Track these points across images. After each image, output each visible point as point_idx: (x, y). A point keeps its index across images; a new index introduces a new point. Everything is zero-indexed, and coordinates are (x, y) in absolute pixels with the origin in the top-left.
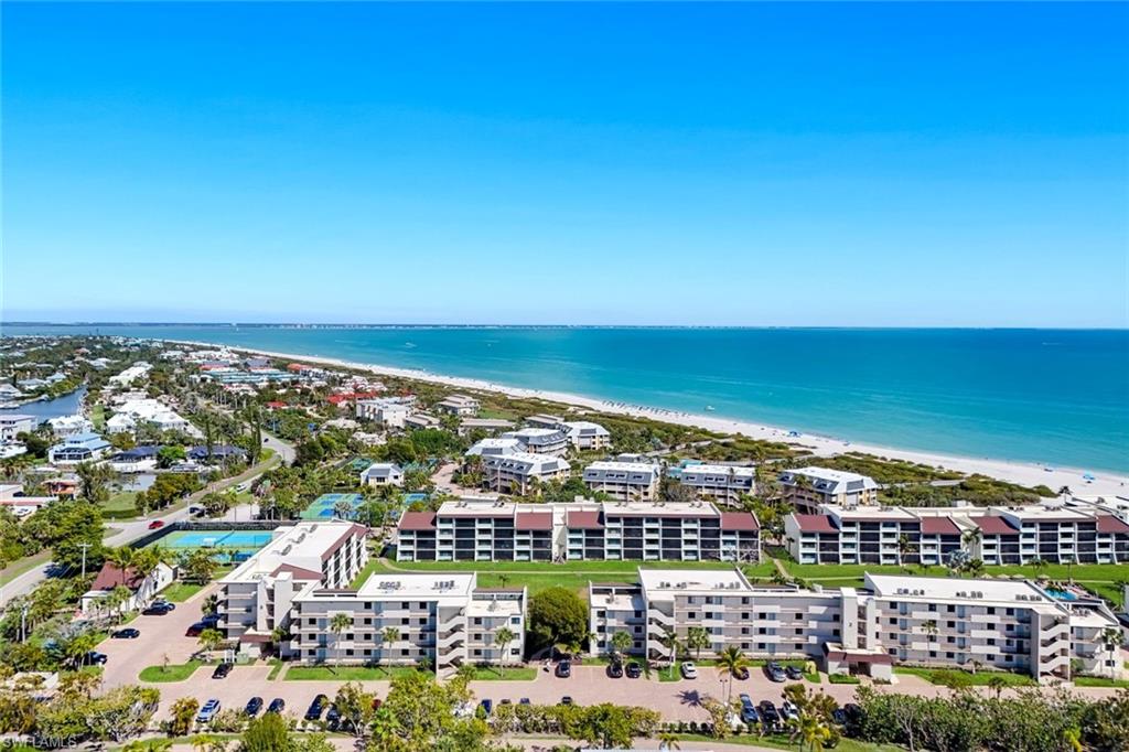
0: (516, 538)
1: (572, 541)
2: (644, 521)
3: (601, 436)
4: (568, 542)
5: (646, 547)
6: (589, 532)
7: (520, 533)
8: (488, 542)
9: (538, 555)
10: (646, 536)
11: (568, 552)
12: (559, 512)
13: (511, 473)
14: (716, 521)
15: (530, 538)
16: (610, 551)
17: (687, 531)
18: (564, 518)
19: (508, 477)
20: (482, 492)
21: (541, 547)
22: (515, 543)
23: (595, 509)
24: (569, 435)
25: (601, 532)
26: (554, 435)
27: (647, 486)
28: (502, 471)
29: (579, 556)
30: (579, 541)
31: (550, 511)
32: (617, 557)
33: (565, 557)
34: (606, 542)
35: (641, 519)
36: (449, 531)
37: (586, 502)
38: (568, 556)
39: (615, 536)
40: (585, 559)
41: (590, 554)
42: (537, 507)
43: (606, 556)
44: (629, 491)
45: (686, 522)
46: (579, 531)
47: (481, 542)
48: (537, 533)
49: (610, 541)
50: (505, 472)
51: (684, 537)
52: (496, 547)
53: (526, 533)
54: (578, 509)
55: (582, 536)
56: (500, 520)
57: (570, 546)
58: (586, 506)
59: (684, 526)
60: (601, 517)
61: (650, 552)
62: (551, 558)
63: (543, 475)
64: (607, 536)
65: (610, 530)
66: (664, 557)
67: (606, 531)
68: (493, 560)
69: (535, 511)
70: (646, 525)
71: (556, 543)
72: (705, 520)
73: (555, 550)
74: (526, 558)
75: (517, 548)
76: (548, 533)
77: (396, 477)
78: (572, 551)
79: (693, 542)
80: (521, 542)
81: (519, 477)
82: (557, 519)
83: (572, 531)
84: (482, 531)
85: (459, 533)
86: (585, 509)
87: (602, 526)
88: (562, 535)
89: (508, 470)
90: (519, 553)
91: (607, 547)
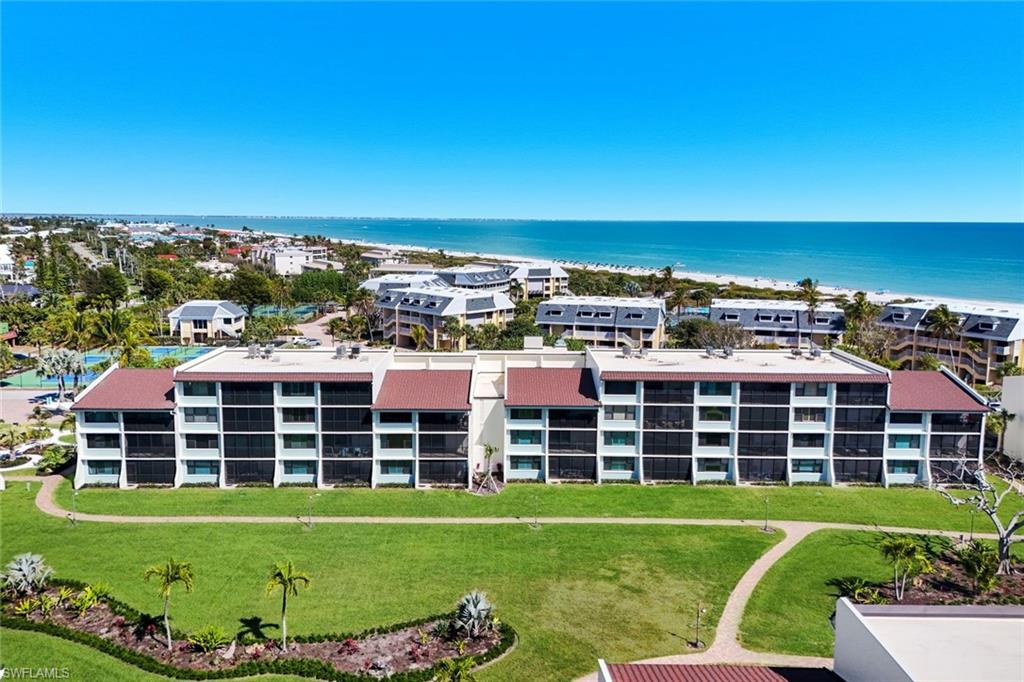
0: (379, 429)
1: (517, 436)
2: (696, 391)
3: (557, 279)
4: (507, 438)
5: (699, 452)
6: (558, 416)
7: (388, 417)
8: (308, 440)
9: (432, 472)
10: (700, 426)
11: (507, 464)
12: (488, 371)
13: (416, 315)
14: (877, 390)
15: (412, 429)
16: (610, 462)
17: (801, 413)
18: (498, 384)
19: (410, 321)
20: (369, 345)
21: (443, 451)
22: (376, 443)
23: (570, 364)
24: (512, 277)
25: (589, 417)
26: (492, 273)
27: (649, 332)
28: (402, 312)
29: (534, 474)
30: (534, 437)
31: (466, 366)
32: (627, 474)
33: (499, 474)
34: (600, 439)
35: (689, 385)
36: (209, 414)
37: (548, 350)
38: (509, 473)
39: (622, 425)
40: (549, 481)
41: (559, 467)
42: (436, 359)
43: (602, 473)
44: (618, 340)
45: (801, 392)
46: (536, 414)
47: (290, 440)
48: (429, 419)
49: (612, 437)
50: (408, 313)
51: (795, 427)
52: (326, 453)
53: (403, 417)
54: (533, 364)
55: (542, 426)
56: (334, 388)
57: (511, 450)
58: (548, 356)
59: (796, 402)
60: (587, 381)
61: (709, 464)
62: (466, 481)
63: (469, 316)
64: (603, 425)
65: (611, 411)
66: (745, 476)
67: (601, 414)
68: (321, 485)
69: (434, 366)
70: (700, 401)
71: (480, 442)
72: (845, 388)
73: (476, 459)
74: (404, 478)
75: (380, 453)
76: (456, 420)
77: (227, 321)
78: (516, 461)
79: (815, 440)
80: (391, 441)
81: (429, 319)
82: (482, 386)
83: (516, 414)
84: (291, 414)
85: (231, 419)
86: (545, 364)
87: (590, 403)
88: (491, 424)
89: (412, 309)
90: (387, 466)
91: (603, 451)
